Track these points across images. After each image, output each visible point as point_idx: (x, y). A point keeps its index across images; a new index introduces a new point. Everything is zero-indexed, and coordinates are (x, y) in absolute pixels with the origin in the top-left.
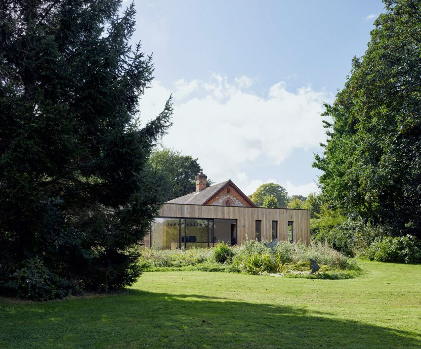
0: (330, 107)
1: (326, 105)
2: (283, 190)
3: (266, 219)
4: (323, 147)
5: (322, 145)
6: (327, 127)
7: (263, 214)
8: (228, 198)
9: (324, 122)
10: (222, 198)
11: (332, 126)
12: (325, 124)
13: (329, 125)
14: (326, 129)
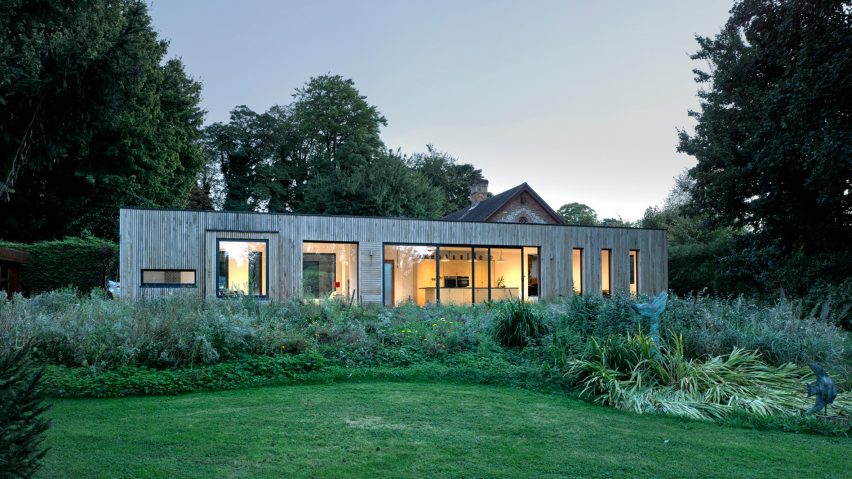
0: (709, 41)
1: (700, 40)
2: (591, 211)
3: (592, 246)
4: (693, 118)
5: (691, 114)
6: (700, 81)
7: (587, 237)
8: (523, 213)
9: (695, 71)
10: (513, 213)
11: (711, 79)
12: (698, 76)
13: (704, 77)
14: (700, 84)
